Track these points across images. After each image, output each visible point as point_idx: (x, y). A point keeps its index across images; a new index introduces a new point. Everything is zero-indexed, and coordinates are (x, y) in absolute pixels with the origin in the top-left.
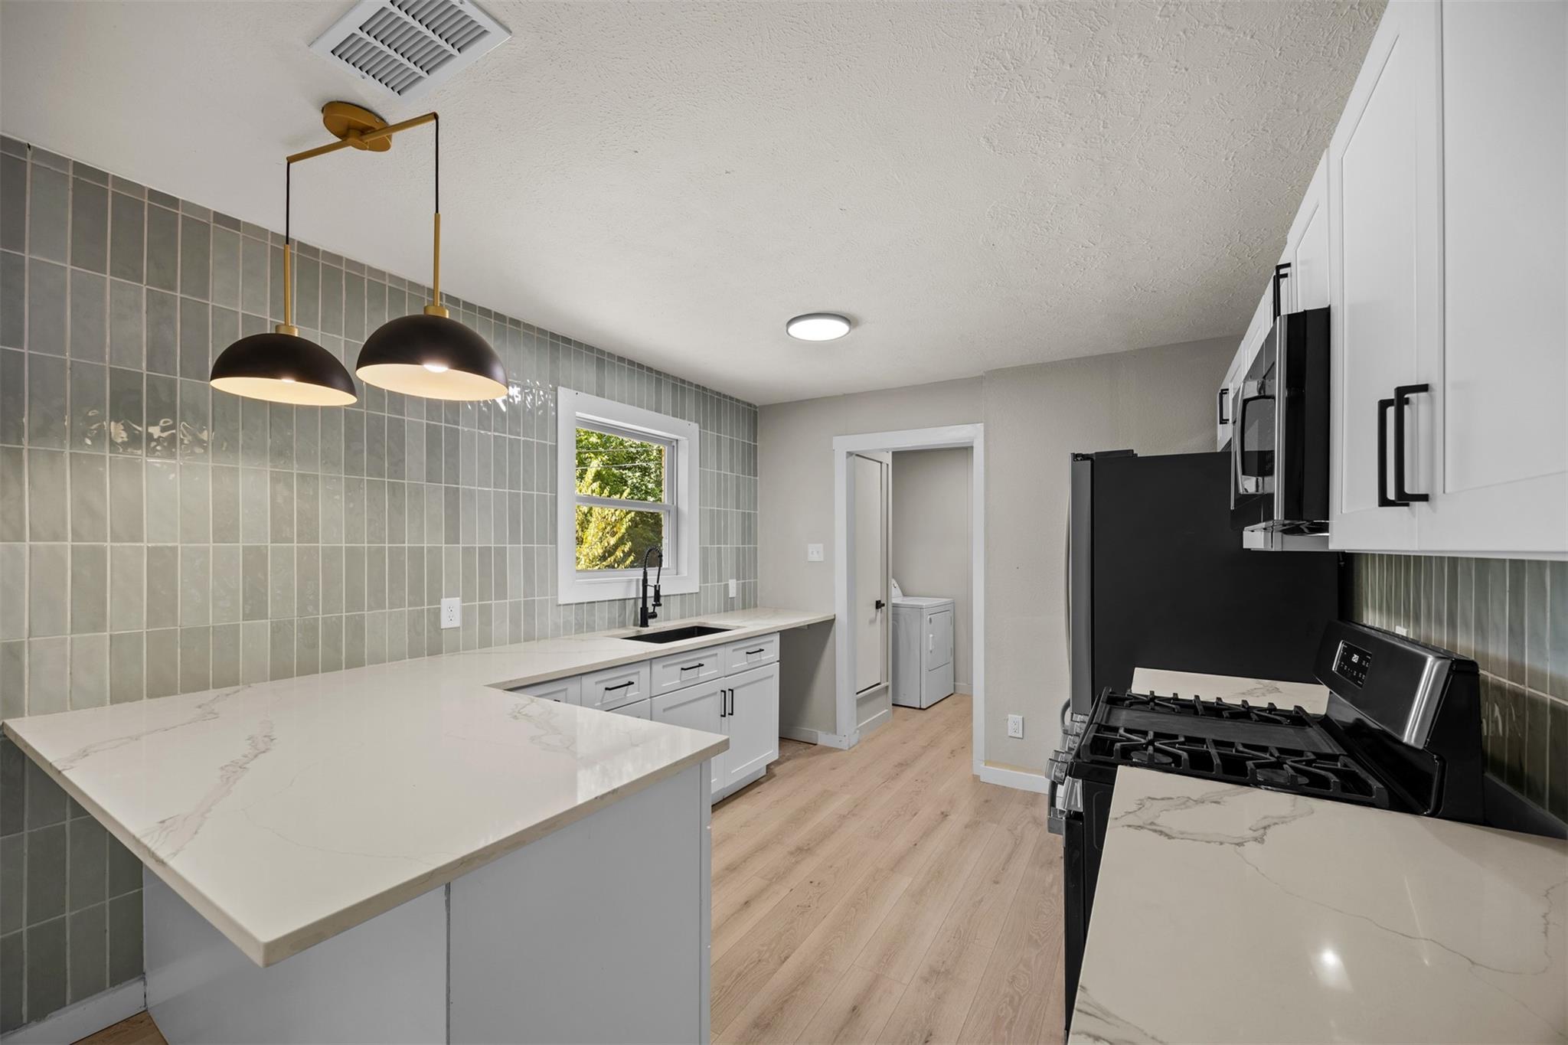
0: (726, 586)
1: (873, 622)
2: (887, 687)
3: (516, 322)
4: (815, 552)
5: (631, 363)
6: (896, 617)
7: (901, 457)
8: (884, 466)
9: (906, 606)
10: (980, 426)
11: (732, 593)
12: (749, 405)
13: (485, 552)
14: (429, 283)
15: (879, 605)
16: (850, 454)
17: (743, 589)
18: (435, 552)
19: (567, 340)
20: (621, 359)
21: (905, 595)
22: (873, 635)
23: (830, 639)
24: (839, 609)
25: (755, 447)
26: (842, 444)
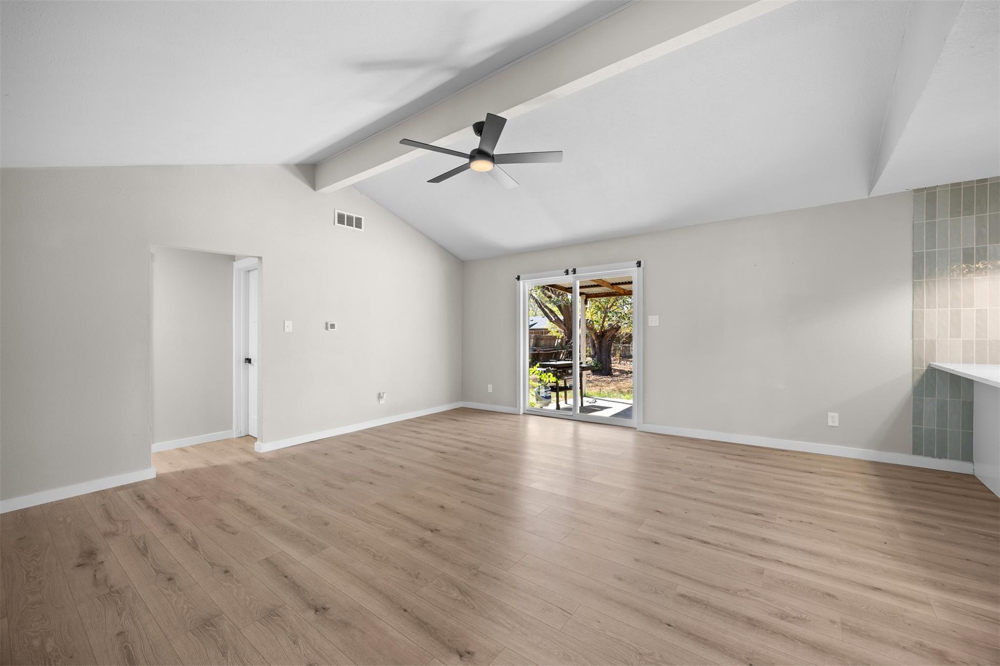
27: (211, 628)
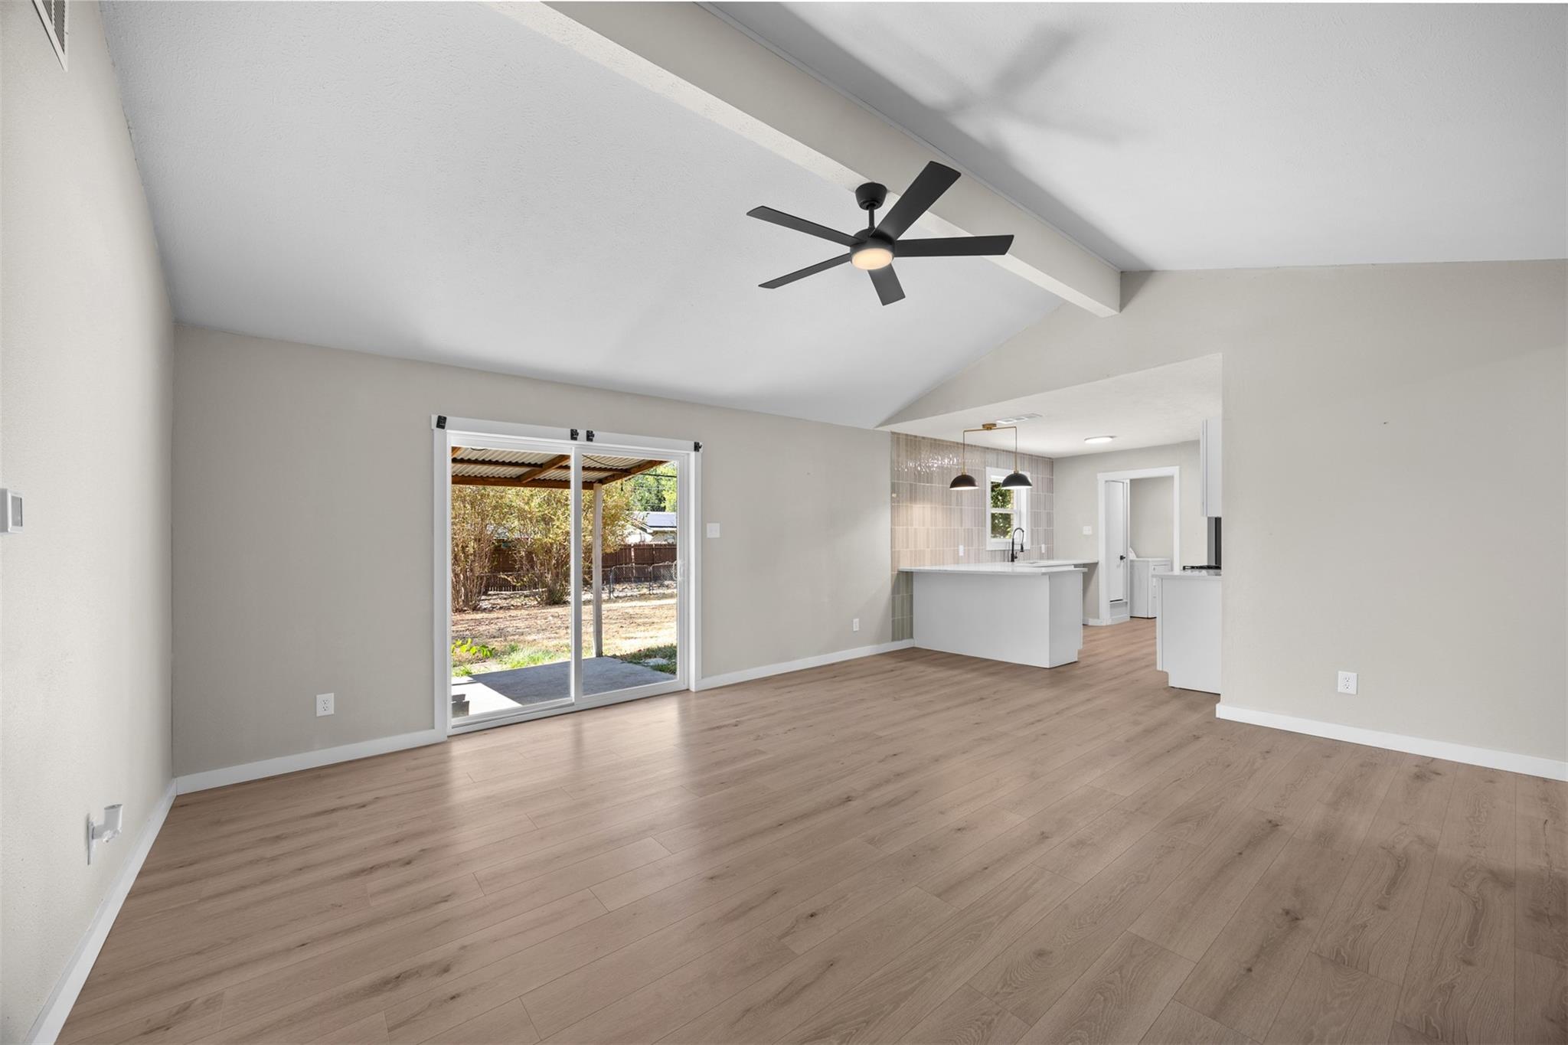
0: (1041, 547)
1: (1118, 566)
2: (1127, 603)
3: (975, 446)
4: (1087, 530)
5: (1007, 451)
6: (1132, 567)
7: (1134, 483)
8: (1125, 485)
9: (1137, 561)
10: (1177, 467)
11: (1043, 551)
12: (1050, 458)
13: (968, 529)
14: (962, 442)
15: (1122, 558)
16: (1106, 481)
17: (1048, 549)
18: (958, 529)
19: (988, 448)
20: (1003, 451)
21: (1137, 557)
22: (1119, 573)
23: (1096, 572)
24: (1101, 558)
25: (1052, 479)
26: (1102, 477)
27: (1434, 1025)
